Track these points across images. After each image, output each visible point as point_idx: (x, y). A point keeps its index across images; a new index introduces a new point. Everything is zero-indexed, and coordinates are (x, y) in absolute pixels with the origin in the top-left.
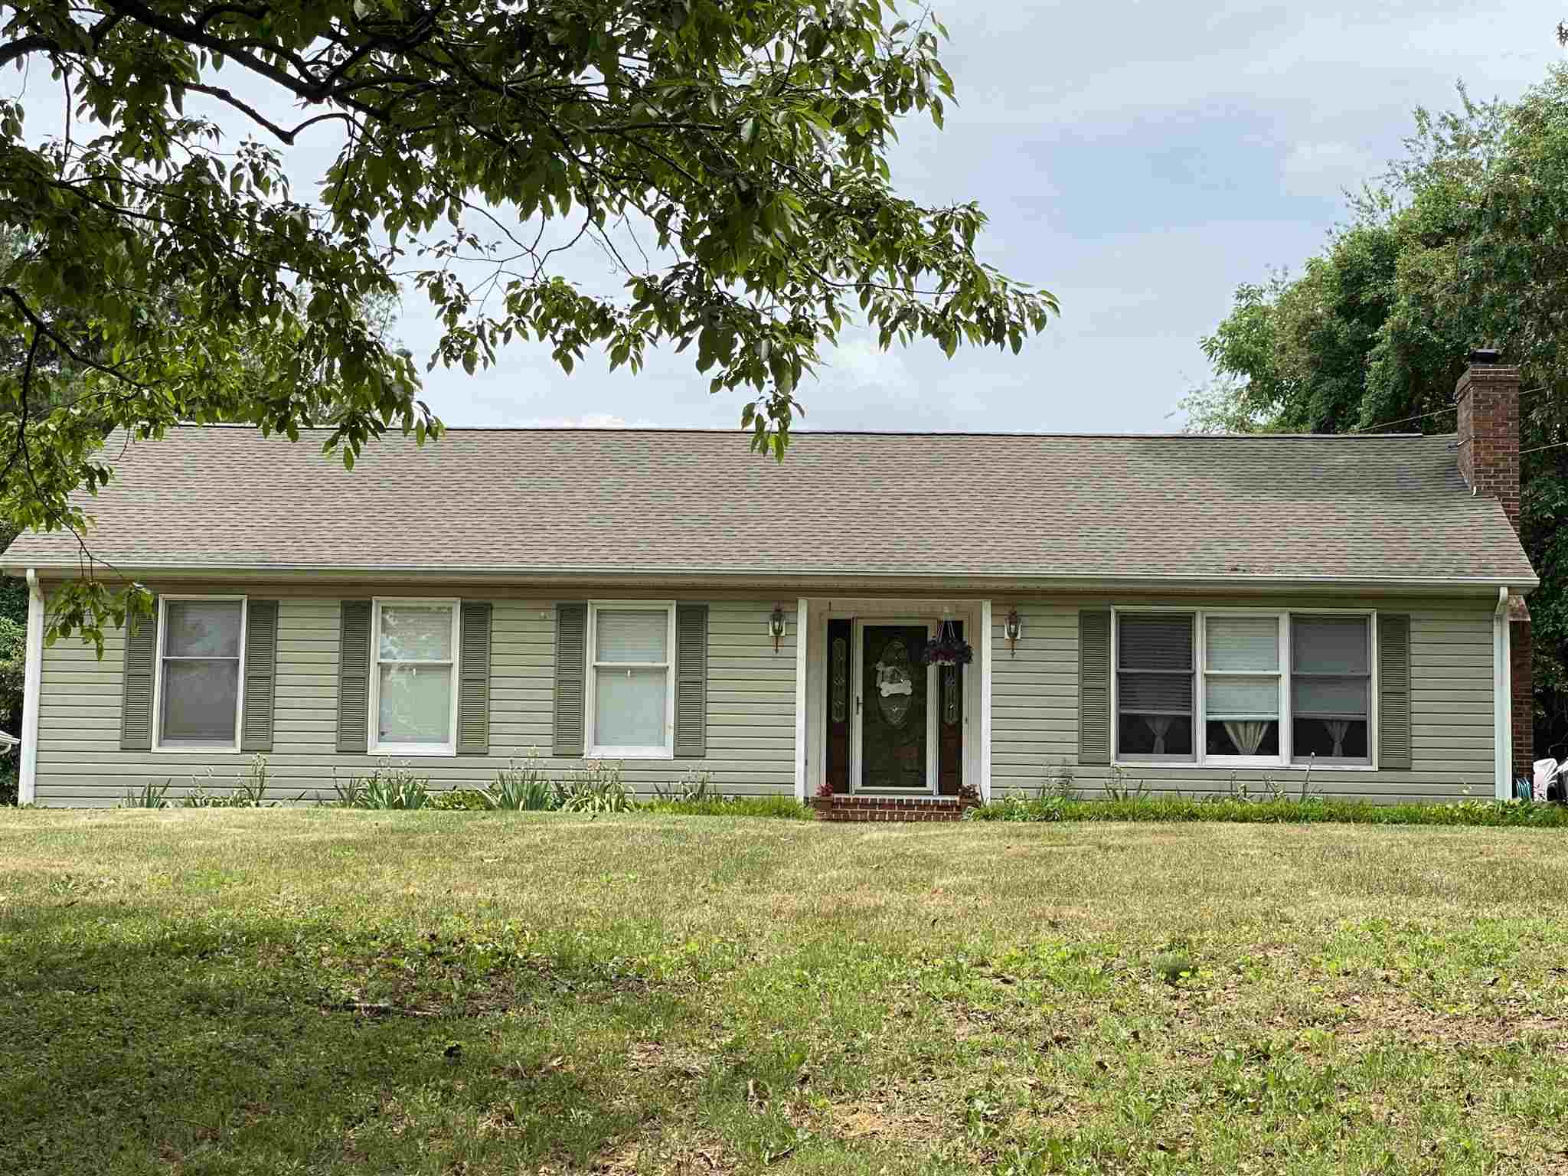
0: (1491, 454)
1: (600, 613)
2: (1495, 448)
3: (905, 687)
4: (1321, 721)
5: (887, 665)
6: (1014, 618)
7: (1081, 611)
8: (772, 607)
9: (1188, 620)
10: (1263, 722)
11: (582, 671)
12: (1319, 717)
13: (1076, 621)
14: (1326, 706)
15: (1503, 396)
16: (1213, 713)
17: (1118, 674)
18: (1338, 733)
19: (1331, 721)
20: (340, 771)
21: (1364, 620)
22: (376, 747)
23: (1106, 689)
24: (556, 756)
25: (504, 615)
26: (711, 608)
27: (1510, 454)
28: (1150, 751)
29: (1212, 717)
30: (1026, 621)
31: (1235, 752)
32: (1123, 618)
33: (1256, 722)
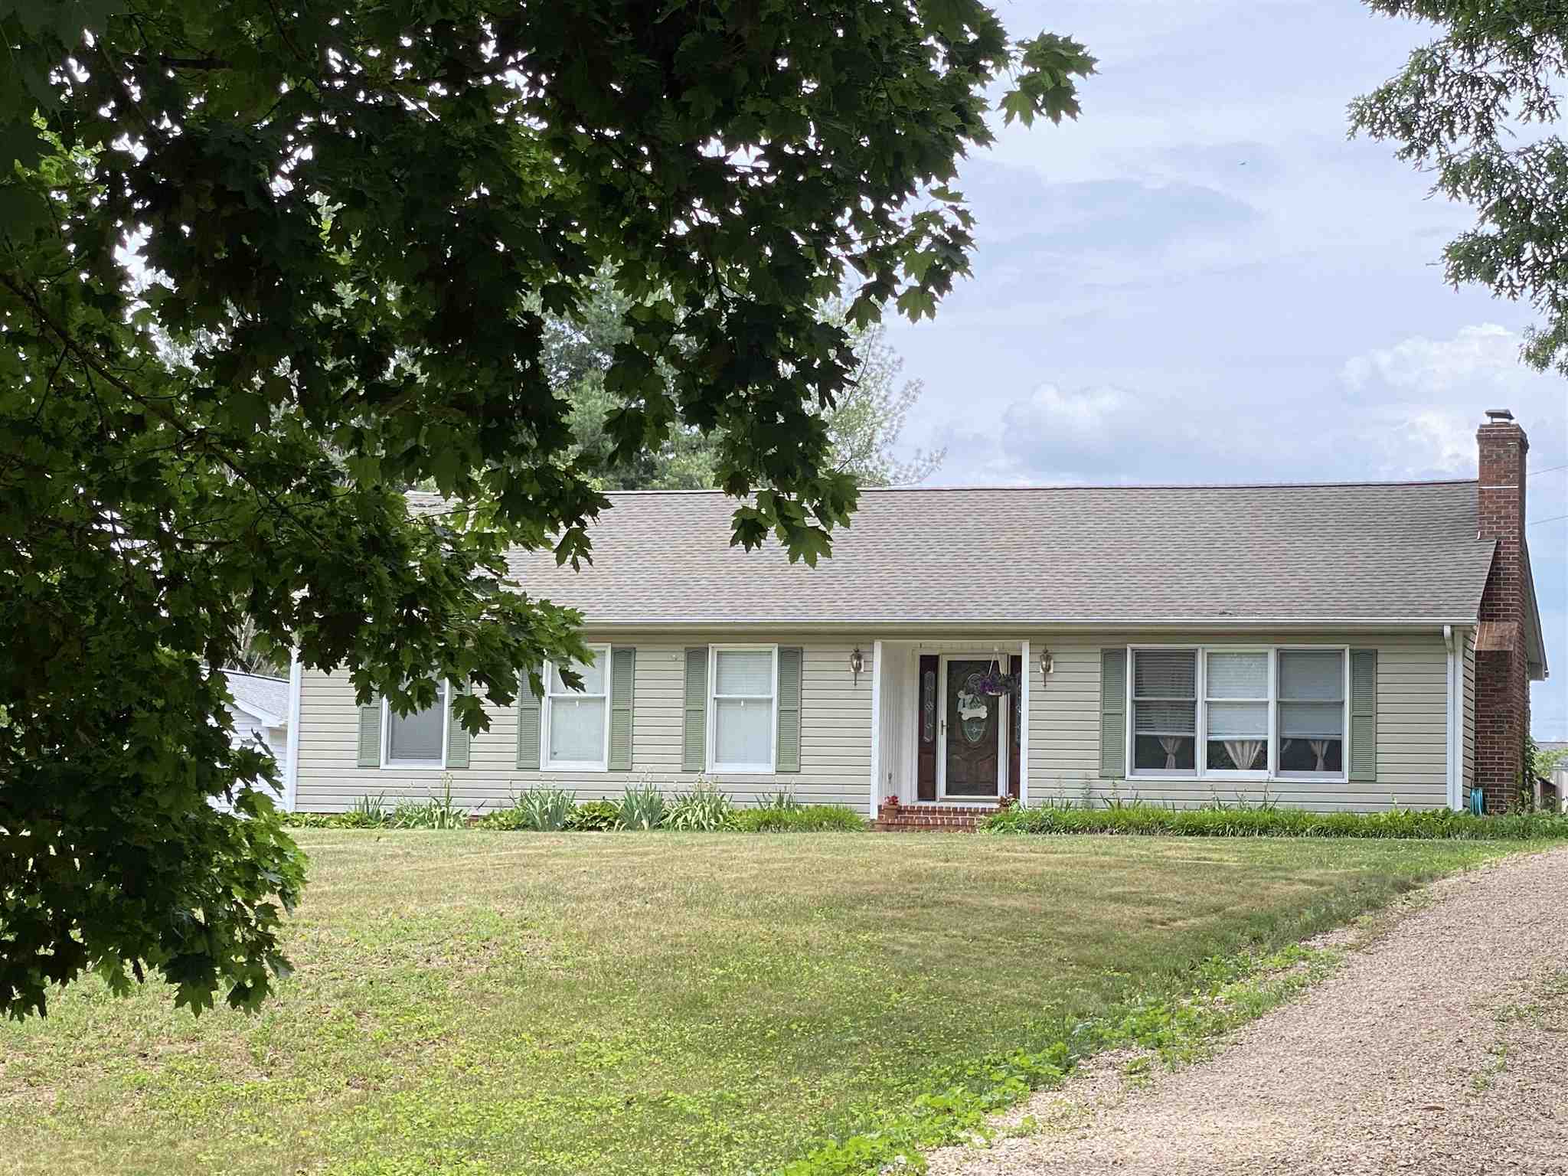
0: (1494, 503)
1: (719, 654)
2: (1498, 497)
3: (982, 713)
4: (1306, 741)
5: (967, 693)
6: (1047, 657)
7: (1102, 650)
8: (852, 648)
9: (1192, 655)
10: (1257, 742)
11: (704, 703)
12: (1303, 737)
13: (1099, 658)
14: (1307, 728)
15: (1505, 452)
16: (1213, 734)
17: (1133, 702)
18: (1320, 750)
19: (1314, 741)
20: (515, 784)
21: (1340, 653)
22: (546, 764)
23: (1123, 714)
24: (684, 771)
25: (646, 657)
26: (806, 648)
27: (1509, 503)
28: (1163, 767)
29: (1212, 738)
30: (1057, 658)
31: (1233, 766)
32: (1138, 655)
33: (1251, 742)
